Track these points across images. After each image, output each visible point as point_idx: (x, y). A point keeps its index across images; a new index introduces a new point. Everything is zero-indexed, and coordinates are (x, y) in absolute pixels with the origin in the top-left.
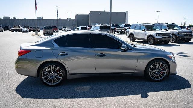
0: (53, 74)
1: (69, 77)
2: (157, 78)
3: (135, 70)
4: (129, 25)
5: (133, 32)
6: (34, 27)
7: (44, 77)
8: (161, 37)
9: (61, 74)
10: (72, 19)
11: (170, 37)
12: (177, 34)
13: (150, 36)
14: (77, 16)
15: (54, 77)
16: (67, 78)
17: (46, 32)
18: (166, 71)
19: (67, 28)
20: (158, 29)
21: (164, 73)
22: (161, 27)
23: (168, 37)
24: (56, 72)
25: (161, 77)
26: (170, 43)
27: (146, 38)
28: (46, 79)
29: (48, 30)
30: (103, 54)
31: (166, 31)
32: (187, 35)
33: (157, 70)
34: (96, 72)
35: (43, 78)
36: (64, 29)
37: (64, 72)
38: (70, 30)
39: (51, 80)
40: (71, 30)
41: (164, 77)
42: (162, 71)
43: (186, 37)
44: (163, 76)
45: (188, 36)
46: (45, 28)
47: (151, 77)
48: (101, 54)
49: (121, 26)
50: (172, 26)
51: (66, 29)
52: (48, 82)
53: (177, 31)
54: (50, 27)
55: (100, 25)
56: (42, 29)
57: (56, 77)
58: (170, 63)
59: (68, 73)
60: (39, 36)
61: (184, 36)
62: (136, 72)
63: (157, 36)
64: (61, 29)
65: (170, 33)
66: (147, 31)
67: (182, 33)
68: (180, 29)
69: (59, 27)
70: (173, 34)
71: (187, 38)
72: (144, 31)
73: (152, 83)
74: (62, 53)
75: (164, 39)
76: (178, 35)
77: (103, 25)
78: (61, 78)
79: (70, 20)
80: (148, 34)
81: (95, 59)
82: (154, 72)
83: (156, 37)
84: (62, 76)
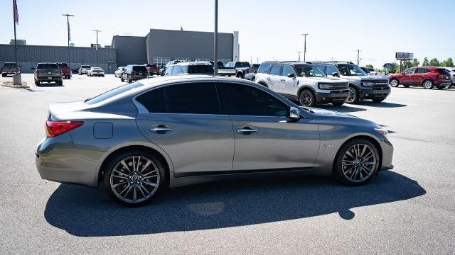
0: (137, 178)
1: (174, 182)
2: (358, 177)
3: (315, 161)
4: (246, 64)
5: (266, 81)
6: (5, 65)
7: (116, 185)
8: (329, 91)
9: (156, 177)
10: (103, 46)
11: (347, 91)
12: (358, 85)
13: (305, 89)
14: (116, 38)
15: (139, 184)
16: (169, 185)
17: (45, 79)
18: (374, 163)
19: (92, 69)
20: (320, 73)
21: (370, 166)
22: (325, 68)
23: (343, 92)
24: (144, 173)
25: (364, 174)
26: (345, 104)
27: (295, 92)
28: (120, 188)
29: (50, 73)
30: (250, 129)
31: (335, 77)
32: (378, 88)
33: (357, 161)
34: (234, 169)
35: (113, 186)
36: (84, 70)
37: (162, 170)
38: (101, 73)
39: (131, 193)
40: (103, 73)
41: (370, 174)
42: (367, 164)
43: (376, 92)
44: (369, 172)
45: (380, 89)
46: (40, 66)
47: (347, 177)
48: (245, 128)
49: (227, 66)
50: (345, 69)
51: (91, 71)
52: (126, 197)
53: (359, 78)
54: (54, 66)
55: (188, 64)
56: (31, 71)
57: (144, 184)
58: (382, 144)
59: (171, 174)
60: (24, 88)
61: (374, 89)
62: (316, 165)
63: (320, 88)
64: (76, 72)
65: (347, 83)
66: (298, 78)
67: (370, 84)
68: (363, 75)
69: (72, 65)
70: (352, 85)
71: (379, 95)
72: (291, 79)
73: (349, 189)
74: (160, 127)
75: (334, 95)
76: (360, 87)
77: (195, 63)
78: (156, 185)
79: (100, 48)
80: (300, 85)
81: (233, 140)
82: (352, 166)
83: (318, 91)
84: (158, 182)
